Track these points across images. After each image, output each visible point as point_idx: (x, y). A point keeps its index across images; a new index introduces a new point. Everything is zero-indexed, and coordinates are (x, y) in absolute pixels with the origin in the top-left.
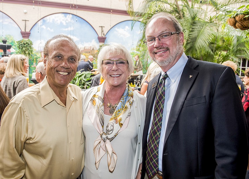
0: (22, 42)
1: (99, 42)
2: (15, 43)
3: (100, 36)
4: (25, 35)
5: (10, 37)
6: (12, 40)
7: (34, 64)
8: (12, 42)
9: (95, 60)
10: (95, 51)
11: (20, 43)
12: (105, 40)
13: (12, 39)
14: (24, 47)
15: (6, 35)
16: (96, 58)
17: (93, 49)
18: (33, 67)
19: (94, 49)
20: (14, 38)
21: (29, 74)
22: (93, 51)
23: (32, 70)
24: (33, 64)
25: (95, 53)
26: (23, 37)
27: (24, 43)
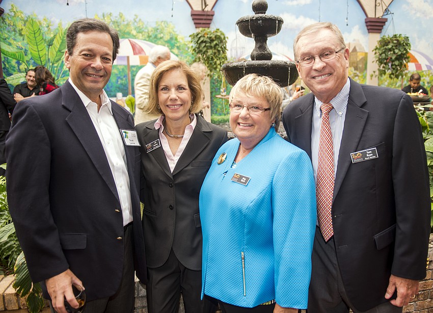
0: (206, 36)
1: (369, 32)
2: (179, 42)
3: (371, 15)
4: (202, 19)
5: (166, 27)
6: (170, 33)
7: (222, 90)
8: (171, 38)
9: (357, 76)
10: (358, 54)
11: (202, 39)
12: (384, 27)
13: (171, 31)
14: (211, 47)
15: (157, 23)
16: (360, 73)
17: (355, 50)
18: (220, 98)
19: (357, 48)
20: (175, 30)
21: (211, 115)
22: (355, 53)
23: (217, 106)
24: (220, 92)
25: (358, 60)
26: (197, 25)
27: (210, 38)
